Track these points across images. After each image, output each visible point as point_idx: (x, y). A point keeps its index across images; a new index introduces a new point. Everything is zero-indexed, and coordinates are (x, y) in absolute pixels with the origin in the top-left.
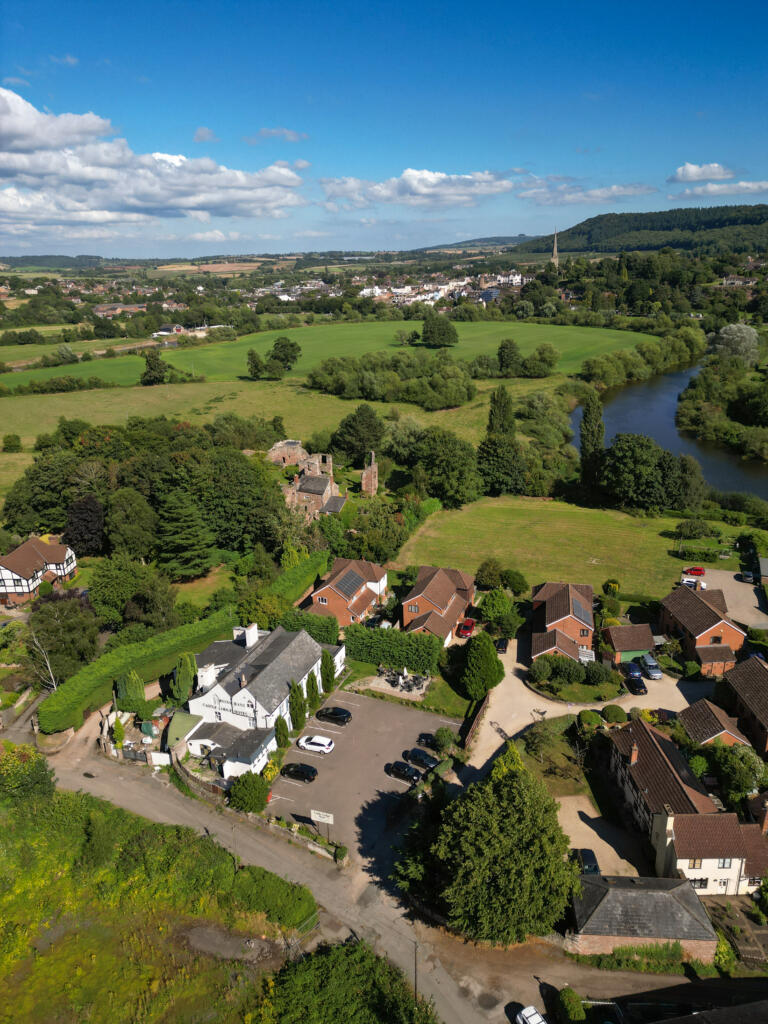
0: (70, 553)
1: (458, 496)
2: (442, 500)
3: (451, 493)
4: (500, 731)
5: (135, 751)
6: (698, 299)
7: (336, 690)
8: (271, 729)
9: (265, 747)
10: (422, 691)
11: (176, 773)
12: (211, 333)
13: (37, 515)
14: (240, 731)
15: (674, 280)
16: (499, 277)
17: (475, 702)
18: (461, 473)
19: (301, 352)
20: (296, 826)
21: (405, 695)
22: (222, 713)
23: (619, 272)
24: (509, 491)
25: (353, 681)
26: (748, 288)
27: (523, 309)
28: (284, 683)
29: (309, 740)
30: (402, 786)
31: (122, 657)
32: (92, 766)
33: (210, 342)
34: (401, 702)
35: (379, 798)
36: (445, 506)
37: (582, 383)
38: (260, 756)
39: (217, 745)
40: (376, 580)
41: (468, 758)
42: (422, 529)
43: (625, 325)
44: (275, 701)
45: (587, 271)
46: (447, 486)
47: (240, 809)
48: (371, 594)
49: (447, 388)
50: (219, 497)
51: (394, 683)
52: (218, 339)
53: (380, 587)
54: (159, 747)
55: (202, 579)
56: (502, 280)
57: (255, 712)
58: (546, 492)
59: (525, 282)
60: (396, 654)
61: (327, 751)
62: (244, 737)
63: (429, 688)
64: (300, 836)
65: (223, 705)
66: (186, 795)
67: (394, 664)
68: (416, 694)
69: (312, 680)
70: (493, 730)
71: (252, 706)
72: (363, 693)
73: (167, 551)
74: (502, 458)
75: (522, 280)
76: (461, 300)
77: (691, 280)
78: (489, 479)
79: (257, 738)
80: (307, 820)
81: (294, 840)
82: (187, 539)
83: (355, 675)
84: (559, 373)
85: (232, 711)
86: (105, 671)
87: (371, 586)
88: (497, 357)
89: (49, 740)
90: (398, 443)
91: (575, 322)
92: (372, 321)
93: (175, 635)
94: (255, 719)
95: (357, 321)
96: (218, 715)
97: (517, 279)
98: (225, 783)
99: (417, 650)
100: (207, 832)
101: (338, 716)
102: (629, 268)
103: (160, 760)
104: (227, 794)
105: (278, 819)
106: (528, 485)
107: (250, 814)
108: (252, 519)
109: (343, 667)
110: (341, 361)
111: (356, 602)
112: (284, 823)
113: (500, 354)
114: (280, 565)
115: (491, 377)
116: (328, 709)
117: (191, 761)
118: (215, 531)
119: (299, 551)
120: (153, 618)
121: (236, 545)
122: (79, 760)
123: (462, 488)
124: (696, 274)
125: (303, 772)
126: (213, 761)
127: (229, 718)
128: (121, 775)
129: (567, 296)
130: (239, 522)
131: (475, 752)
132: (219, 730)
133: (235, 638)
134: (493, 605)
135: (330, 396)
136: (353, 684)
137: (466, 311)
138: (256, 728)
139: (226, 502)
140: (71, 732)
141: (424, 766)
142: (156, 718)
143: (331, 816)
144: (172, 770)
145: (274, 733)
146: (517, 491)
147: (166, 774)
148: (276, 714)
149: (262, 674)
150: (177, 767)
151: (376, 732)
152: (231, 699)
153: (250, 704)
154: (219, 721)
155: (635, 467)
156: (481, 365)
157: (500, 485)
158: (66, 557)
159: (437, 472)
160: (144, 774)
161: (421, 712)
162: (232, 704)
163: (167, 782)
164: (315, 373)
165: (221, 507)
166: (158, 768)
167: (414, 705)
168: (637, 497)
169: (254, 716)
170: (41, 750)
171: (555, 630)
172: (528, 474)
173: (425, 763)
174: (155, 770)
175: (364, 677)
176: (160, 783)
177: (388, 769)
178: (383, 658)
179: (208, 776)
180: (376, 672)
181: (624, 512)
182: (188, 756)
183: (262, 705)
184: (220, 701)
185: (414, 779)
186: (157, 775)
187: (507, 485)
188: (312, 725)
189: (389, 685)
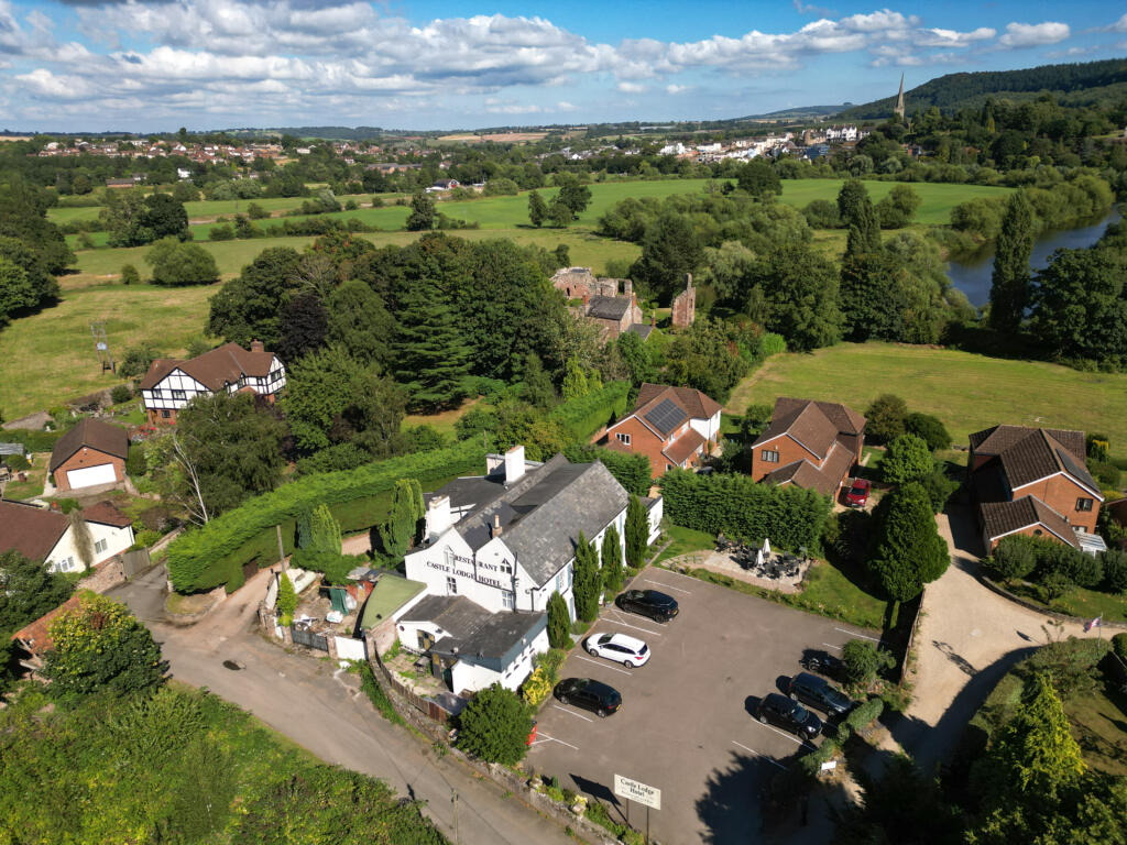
0: (276, 365)
1: (814, 332)
2: (787, 339)
3: (802, 327)
4: (957, 659)
5: (311, 633)
6: (1088, 155)
7: (648, 566)
8: (542, 612)
9: (529, 643)
10: (798, 579)
11: (371, 675)
12: (488, 187)
13: (249, 328)
14: (489, 613)
15: (1056, 131)
16: (829, 131)
17: (897, 604)
18: (818, 299)
19: (591, 199)
20: (582, 799)
21: (767, 582)
22: (459, 579)
23: (983, 122)
24: (881, 335)
25: (675, 554)
27: (859, 165)
28: (566, 538)
29: (604, 641)
30: (784, 744)
31: (313, 488)
32: (240, 652)
33: (487, 195)
34: (763, 594)
35: (736, 767)
36: (791, 348)
37: (955, 233)
38: (520, 658)
39: (445, 634)
40: (706, 418)
41: (907, 702)
42: (759, 372)
43: (996, 179)
44: (549, 565)
45: (941, 123)
46: (796, 316)
47: (477, 754)
48: (695, 438)
49: (775, 228)
50: (479, 298)
51: (747, 564)
52: (497, 193)
53: (709, 428)
54: (352, 631)
55: (452, 412)
56: (833, 134)
57: (514, 580)
58: (936, 335)
59: (861, 137)
60: (750, 518)
61: (637, 663)
62: (493, 623)
63: (808, 575)
64: (588, 822)
65: (460, 566)
66: (385, 716)
67: (744, 534)
68: (787, 584)
69: (611, 538)
70: (945, 657)
72: (694, 575)
73: (405, 368)
74: (874, 286)
75: (857, 135)
76: (781, 156)
77: (1080, 130)
78: (853, 315)
79: (514, 627)
80: (602, 792)
81: (577, 829)
82: (433, 349)
83: (681, 547)
84: (918, 224)
85: (474, 576)
86: (285, 505)
87: (698, 425)
88: (836, 202)
89: (187, 603)
90: (718, 277)
91: (928, 178)
92: (674, 178)
93: (400, 465)
94: (513, 594)
95: (656, 179)
96: (452, 582)
97: (851, 134)
98: (453, 702)
99: (788, 512)
100: (412, 793)
101: (655, 606)
102: (997, 120)
103: (349, 650)
104: (454, 722)
105: (548, 782)
106: (908, 327)
107: (495, 766)
108: (524, 332)
109: (658, 533)
110: (641, 204)
111: (674, 445)
112: (557, 791)
113: (840, 200)
114: (560, 392)
115: (828, 227)
116: (635, 592)
117: (401, 657)
118: (471, 344)
119: (588, 377)
120: (367, 437)
121: (500, 369)
122: (223, 639)
123: (819, 321)
124: (1087, 124)
125: (595, 697)
126: (437, 661)
127: (469, 590)
128: (282, 669)
129: (915, 151)
130: (507, 335)
131: (916, 692)
132: (452, 609)
133: (489, 473)
134: (905, 458)
135: (625, 243)
136: (675, 559)
137: (788, 166)
138: (515, 610)
139: (489, 307)
140: (220, 594)
141: (825, 708)
142: (353, 583)
143: (657, 793)
144: (367, 670)
145: (545, 621)
146: (891, 336)
147: (356, 676)
148: (551, 587)
149: (529, 518)
150: (375, 665)
151: (723, 638)
152: (474, 555)
153: (506, 566)
154: (452, 594)
155: (1088, 295)
156: (816, 212)
157: (868, 325)
158: (272, 370)
159: (782, 298)
160: (320, 673)
161: (801, 613)
162: (474, 564)
163: (355, 689)
164: (608, 216)
165: (483, 312)
166: (345, 664)
167: (786, 600)
168: (1085, 342)
169: (511, 589)
170: (170, 618)
171: (1029, 497)
172: (909, 312)
173: (827, 704)
174: (339, 667)
175: (692, 550)
176: (345, 690)
177: (754, 706)
178: (725, 522)
179: (426, 686)
180: (713, 545)
181: (1060, 364)
182: (398, 647)
183: (527, 569)
184: (456, 558)
185: (808, 732)
186: (341, 676)
187: (879, 326)
188: (610, 616)
189: (738, 566)
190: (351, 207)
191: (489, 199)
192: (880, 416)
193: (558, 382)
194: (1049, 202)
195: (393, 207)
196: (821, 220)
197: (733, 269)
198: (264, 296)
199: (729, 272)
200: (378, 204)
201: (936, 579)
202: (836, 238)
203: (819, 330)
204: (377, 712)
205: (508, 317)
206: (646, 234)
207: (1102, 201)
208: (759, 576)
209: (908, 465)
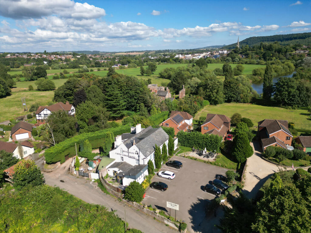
1: (217, 100)
2: (210, 101)
3: (213, 98)
4: (256, 176)
5: (84, 172)
6: (288, 57)
7: (174, 155)
8: (146, 165)
9: (143, 173)
10: (214, 158)
12: (129, 66)
13: (65, 99)
14: (132, 166)
15: (279, 51)
16: (220, 51)
17: (240, 163)
18: (218, 91)
19: (157, 68)
20: (158, 211)
21: (206, 159)
22: (124, 157)
23: (260, 48)
24: (235, 101)
25: (181, 153)
26: (306, 53)
27: (228, 60)
28: (152, 146)
29: (163, 173)
30: (211, 197)
31: (84, 136)
32: (64, 178)
34: (205, 162)
35: (198, 202)
36: (211, 104)
37: (254, 76)
38: (140, 176)
39: (121, 171)
40: (189, 119)
41: (243, 186)
42: (203, 110)
43: (264, 63)
44: (148, 152)
45: (249, 49)
46: (212, 95)
47: (129, 200)
48: (185, 125)
49: (206, 75)
51: (200, 154)
52: (131, 67)
53: (190, 122)
54: (95, 172)
55: (120, 120)
56: (221, 52)
57: (139, 156)
58: (249, 101)
59: (228, 53)
60: (201, 143)
61: (172, 178)
62: (133, 168)
63: (217, 157)
64: (160, 215)
65: (124, 153)
66: (104, 192)
67: (200, 147)
68: (211, 159)
69: (164, 147)
70: (252, 176)
71: (138, 154)
72: (186, 157)
73: (108, 108)
74: (232, 88)
75: (227, 52)
76: (207, 58)
77: (285, 51)
78: (227, 95)
79: (138, 169)
80: (163, 209)
81: (157, 218)
82: (116, 103)
83: (183, 151)
84: (244, 74)
85: (128, 156)
86: (76, 140)
87: (187, 121)
88: (222, 69)
89: (49, 166)
90: (191, 87)
91: (246, 63)
92: (179, 64)
93: (107, 131)
94: (139, 160)
95: (174, 64)
96: (122, 158)
97: (225, 52)
98: (123, 188)
99: (211, 141)
100: (112, 210)
101: (176, 165)
102: (264, 48)
103: (95, 176)
104: (124, 192)
105: (149, 207)
106: (242, 99)
107: (135, 203)
109: (176, 148)
110: (170, 69)
111: (180, 126)
112: (152, 208)
113: (223, 68)
114: (150, 113)
115: (220, 75)
116: (171, 161)
117: (109, 178)
119: (157, 110)
120: (99, 124)
121: (133, 108)
122: (60, 175)
123: (218, 96)
124: (287, 49)
125: (161, 186)
126: (118, 178)
127: (127, 160)
128: (76, 182)
129: (242, 56)
130: (135, 99)
131: (245, 184)
132: (122, 165)
133: (131, 132)
135: (166, 79)
136: (181, 154)
137: (209, 60)
138: (139, 165)
140: (59, 164)
142: (95, 160)
143: (178, 206)
144: (99, 182)
145: (147, 167)
146: (237, 101)
147: (96, 183)
148: (149, 158)
149: (143, 141)
150: (102, 179)
151: (194, 172)
152: (128, 150)
153: (137, 152)
154: (122, 161)
155: (288, 89)
156: (217, 71)
157: (231, 98)
158: (72, 109)
159: (208, 91)
160: (87, 182)
161: (215, 166)
162: (128, 153)
163: (96, 186)
164: (161, 72)
165: (129, 93)
166: (93, 180)
167: (211, 163)
168: (288, 101)
169: (138, 159)
170: (45, 170)
171: (274, 137)
172: (242, 95)
173: (222, 187)
174: (92, 181)
175: (186, 152)
176: (93, 186)
177: (203, 188)
178: (194, 145)
179: (115, 185)
180: (191, 150)
181: (282, 107)
182: (107, 176)
183: (142, 153)
184: (123, 151)
185: (217, 193)
186: (92, 183)
187: (234, 98)
188: (165, 167)
189: (198, 155)
190: (92, 71)
191: (129, 69)
192: (235, 118)
193: (149, 111)
194: (278, 68)
195: (103, 71)
196: (218, 73)
197: (195, 84)
198: (69, 91)
199: (194, 85)
200: (99, 70)
201: (250, 157)
202: (222, 78)
203: (218, 99)
204: (102, 192)
205: (135, 95)
206: (172, 77)
207: (292, 68)
208: (203, 157)
209: (242, 130)
